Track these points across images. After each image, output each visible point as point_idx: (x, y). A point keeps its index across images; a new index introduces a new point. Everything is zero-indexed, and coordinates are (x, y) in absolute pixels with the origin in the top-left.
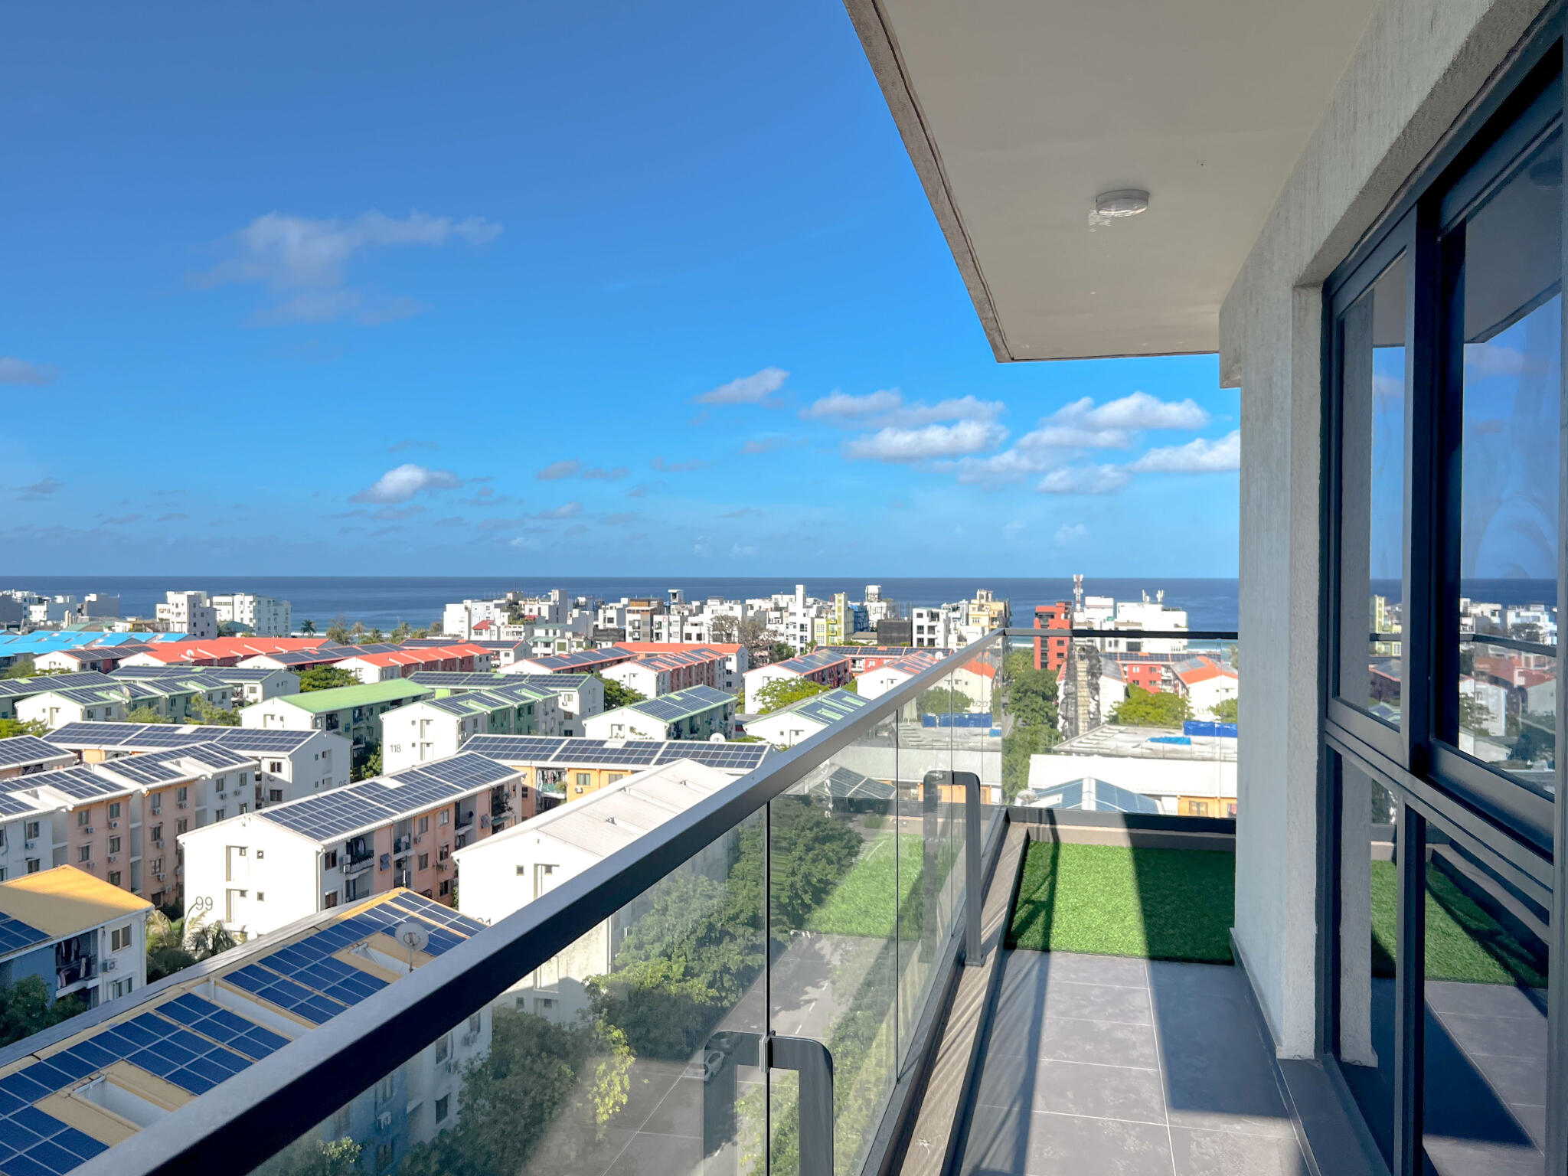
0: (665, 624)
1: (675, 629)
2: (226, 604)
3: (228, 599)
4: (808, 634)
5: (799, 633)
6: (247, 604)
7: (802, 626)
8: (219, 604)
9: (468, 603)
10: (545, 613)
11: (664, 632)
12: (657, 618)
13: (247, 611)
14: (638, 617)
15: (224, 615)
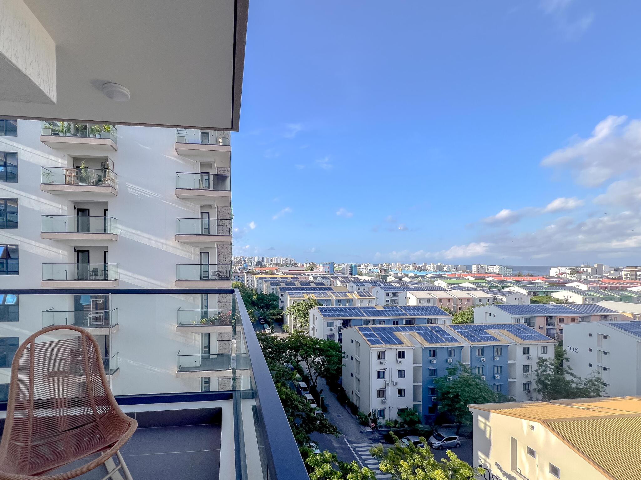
2: (492, 268)
3: (493, 267)
6: (497, 268)
8: (490, 268)
13: (497, 270)
14: (629, 272)
15: (491, 270)
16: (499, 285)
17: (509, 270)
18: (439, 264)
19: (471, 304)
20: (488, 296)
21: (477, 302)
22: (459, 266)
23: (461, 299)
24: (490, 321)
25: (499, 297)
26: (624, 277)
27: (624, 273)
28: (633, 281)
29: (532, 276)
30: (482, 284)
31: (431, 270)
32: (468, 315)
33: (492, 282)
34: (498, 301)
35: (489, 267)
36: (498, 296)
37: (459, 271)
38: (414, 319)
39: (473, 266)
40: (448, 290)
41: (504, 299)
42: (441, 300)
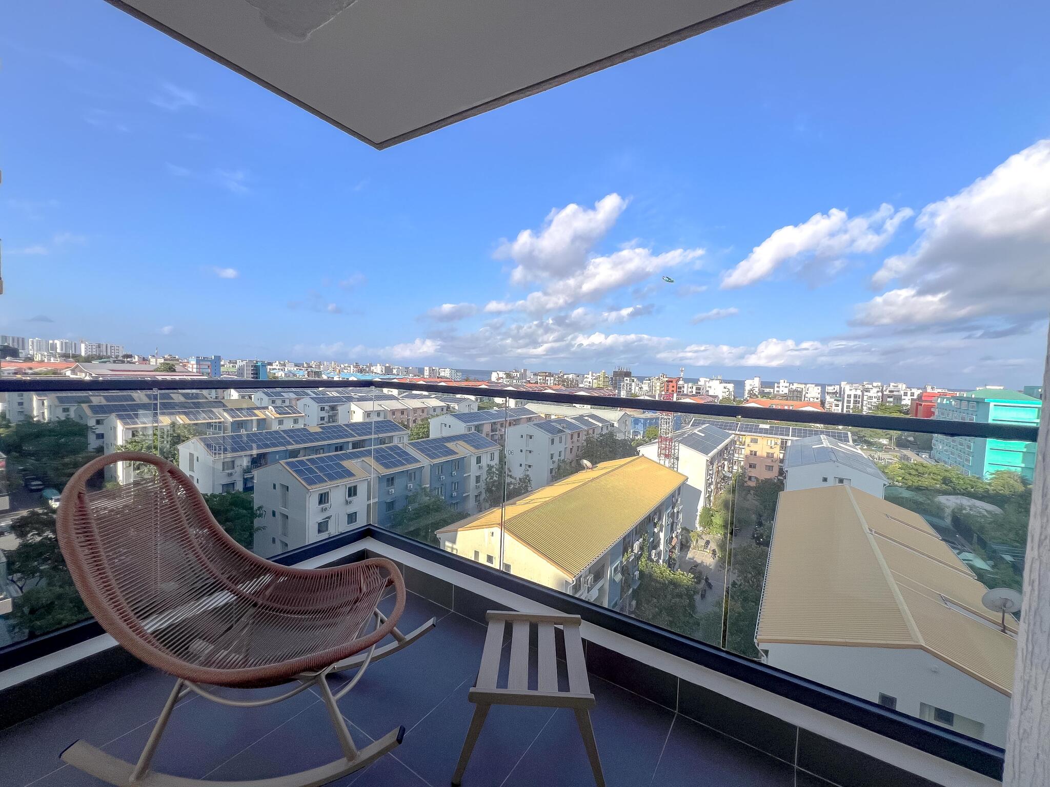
0: (549, 380)
1: (552, 382)
3: (444, 370)
4: (591, 385)
5: (588, 385)
7: (589, 382)
9: (498, 372)
10: (518, 376)
11: (549, 383)
12: (547, 378)
13: (448, 373)
14: (541, 377)
15: (442, 374)
17: (458, 374)
18: (387, 365)
19: (425, 415)
20: (442, 404)
21: (431, 412)
22: (411, 368)
23: (415, 410)
24: (446, 433)
25: (452, 405)
26: (539, 381)
27: (539, 377)
28: (544, 385)
29: (478, 381)
31: (378, 374)
32: (424, 428)
34: (451, 409)
35: (441, 370)
37: (411, 375)
38: (363, 441)
39: (426, 368)
40: (401, 398)
41: (457, 408)
42: (393, 412)
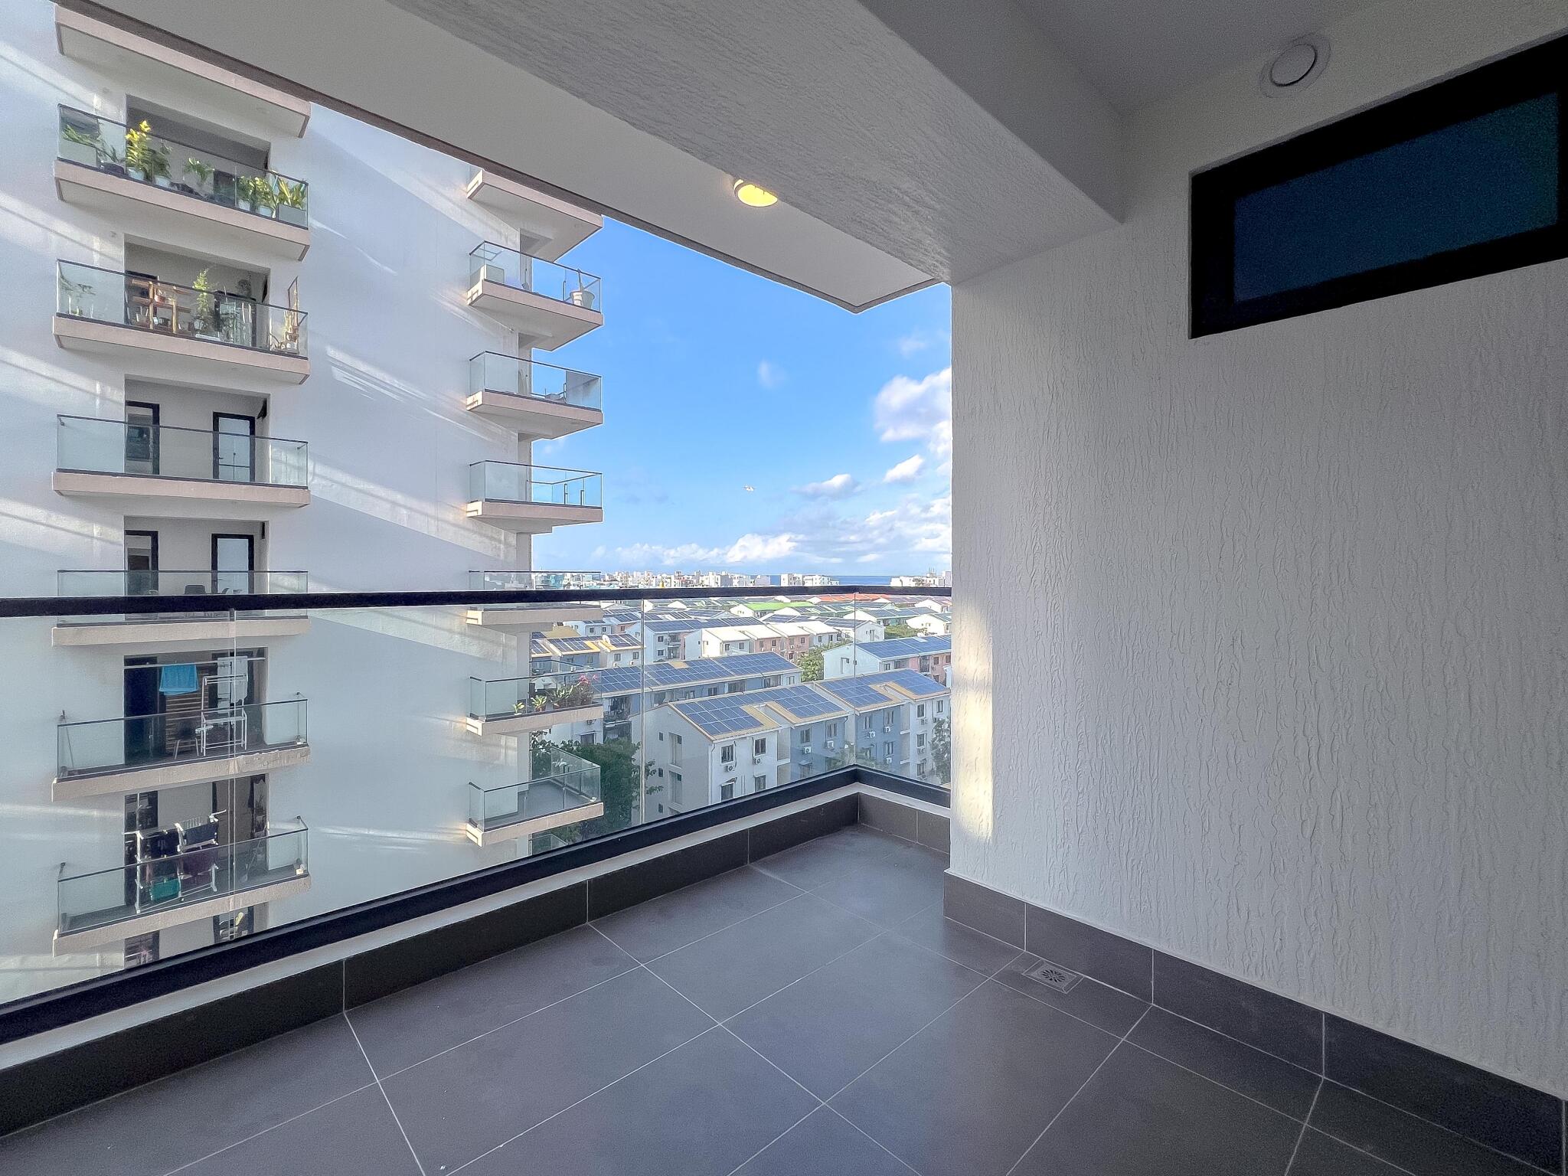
3: (811, 577)
16: (833, 611)
18: (723, 574)
20: (831, 629)
21: (818, 642)
22: (759, 577)
23: (791, 639)
25: (844, 630)
30: (809, 609)
32: (813, 665)
33: (824, 606)
35: (806, 577)
36: (843, 628)
38: (743, 681)
40: (764, 622)
41: (853, 633)
